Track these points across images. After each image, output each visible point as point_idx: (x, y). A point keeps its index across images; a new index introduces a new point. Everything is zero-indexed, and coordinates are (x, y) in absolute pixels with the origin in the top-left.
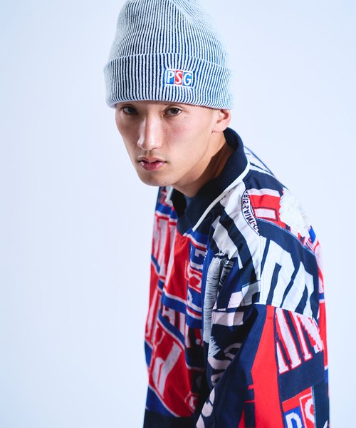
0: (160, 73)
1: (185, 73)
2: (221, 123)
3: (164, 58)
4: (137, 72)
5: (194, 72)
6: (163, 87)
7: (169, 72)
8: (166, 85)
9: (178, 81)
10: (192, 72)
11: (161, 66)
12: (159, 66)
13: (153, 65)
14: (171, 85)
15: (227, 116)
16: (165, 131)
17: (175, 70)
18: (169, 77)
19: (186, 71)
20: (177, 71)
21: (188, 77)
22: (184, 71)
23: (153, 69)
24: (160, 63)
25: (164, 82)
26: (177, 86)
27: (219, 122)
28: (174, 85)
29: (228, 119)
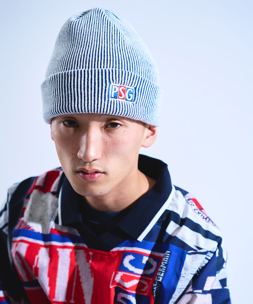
0: (106, 87)
1: (128, 88)
2: (149, 139)
3: (109, 73)
4: (83, 85)
5: (135, 88)
6: (108, 101)
7: (114, 87)
8: (110, 99)
9: (121, 96)
10: (133, 88)
11: (106, 80)
12: (104, 81)
13: (98, 80)
14: (115, 99)
15: (154, 132)
16: (105, 143)
17: (119, 85)
18: (113, 92)
19: (129, 87)
20: (121, 87)
21: (130, 92)
22: (127, 87)
23: (98, 83)
24: (106, 78)
25: (108, 96)
26: (120, 100)
27: (147, 137)
28: (118, 99)
29: (155, 135)
